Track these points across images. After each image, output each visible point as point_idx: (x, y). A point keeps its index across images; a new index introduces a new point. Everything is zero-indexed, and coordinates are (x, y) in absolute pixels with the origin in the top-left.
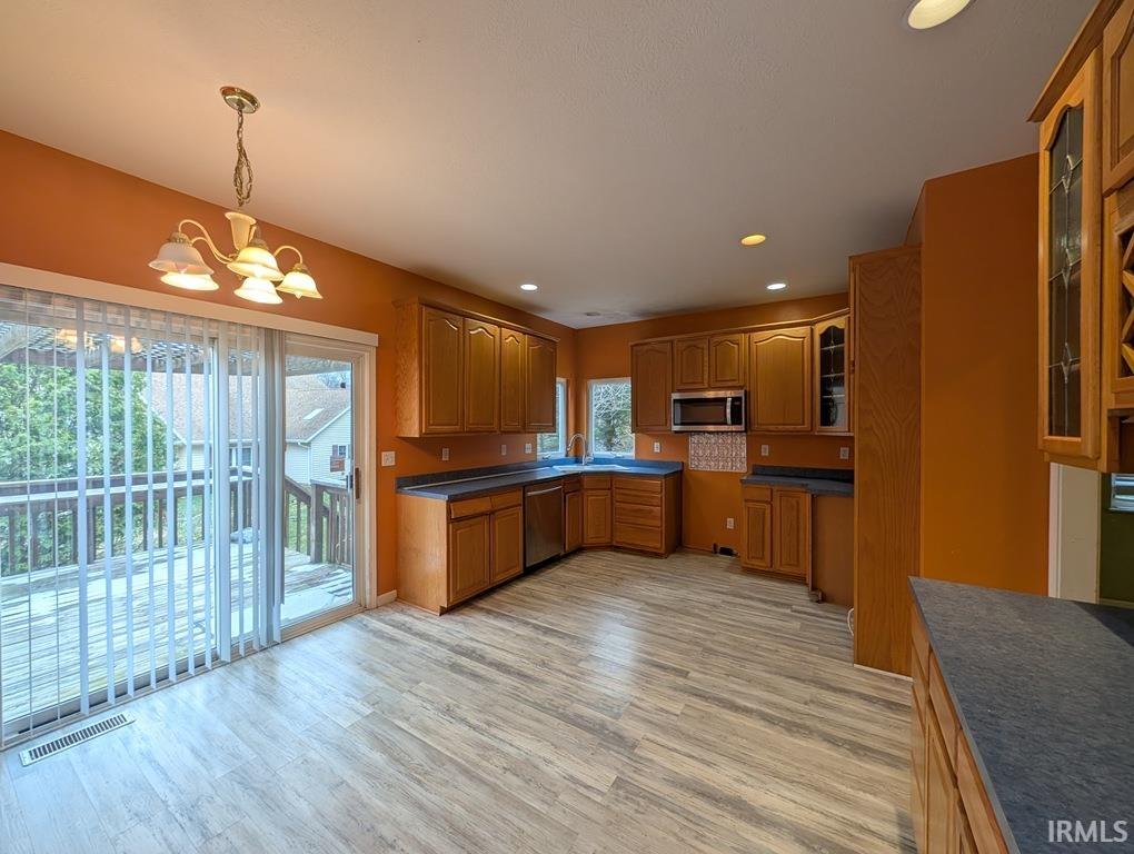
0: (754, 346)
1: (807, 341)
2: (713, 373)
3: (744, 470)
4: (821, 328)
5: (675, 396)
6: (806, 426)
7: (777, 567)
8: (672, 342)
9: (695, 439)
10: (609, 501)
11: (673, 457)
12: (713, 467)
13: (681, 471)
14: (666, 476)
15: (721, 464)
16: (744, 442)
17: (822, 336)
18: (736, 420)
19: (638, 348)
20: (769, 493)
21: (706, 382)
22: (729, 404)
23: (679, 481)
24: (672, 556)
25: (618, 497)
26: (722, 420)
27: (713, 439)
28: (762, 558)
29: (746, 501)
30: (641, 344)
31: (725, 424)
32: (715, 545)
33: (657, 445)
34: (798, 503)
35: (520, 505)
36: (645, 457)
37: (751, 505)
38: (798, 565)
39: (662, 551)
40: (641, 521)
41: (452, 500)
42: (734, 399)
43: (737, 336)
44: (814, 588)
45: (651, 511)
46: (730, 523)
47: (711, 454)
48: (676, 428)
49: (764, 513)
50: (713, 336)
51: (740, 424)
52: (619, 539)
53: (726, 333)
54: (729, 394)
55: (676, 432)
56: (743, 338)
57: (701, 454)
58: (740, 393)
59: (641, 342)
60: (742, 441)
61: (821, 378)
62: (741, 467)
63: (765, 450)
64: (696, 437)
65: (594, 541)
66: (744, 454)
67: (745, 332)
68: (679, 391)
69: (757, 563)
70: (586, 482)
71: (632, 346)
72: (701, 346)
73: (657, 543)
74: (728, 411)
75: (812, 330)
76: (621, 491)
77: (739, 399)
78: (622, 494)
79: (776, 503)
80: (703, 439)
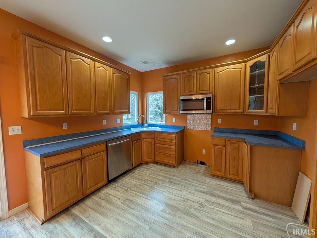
0: (217, 74)
1: (243, 70)
2: (198, 86)
3: (210, 129)
4: (250, 63)
5: (181, 98)
6: (241, 110)
7: (228, 175)
8: (180, 74)
9: (189, 116)
10: (153, 143)
11: (180, 124)
12: (196, 128)
13: (184, 129)
14: (177, 133)
15: (200, 127)
16: (211, 118)
17: (251, 67)
18: (209, 108)
19: (166, 78)
20: (224, 142)
21: (195, 91)
22: (205, 101)
23: (183, 134)
24: (180, 166)
25: (157, 142)
26: (202, 108)
27: (197, 116)
28: (221, 171)
29: (213, 145)
30: (167, 76)
31: (204, 110)
32: (197, 160)
33: (174, 119)
34: (239, 146)
35: (104, 151)
36: (169, 124)
37: (216, 147)
38: (238, 175)
39: (176, 165)
40: (167, 152)
41: (44, 157)
42: (208, 99)
43: (209, 70)
44: (250, 191)
45: (171, 148)
46: (204, 151)
47: (196, 122)
48: (181, 112)
49: (222, 151)
50: (198, 70)
51: (211, 110)
52: (158, 159)
53: (204, 69)
54: (205, 96)
55: (182, 114)
56: (212, 70)
57: (192, 123)
58: (210, 96)
59: (166, 75)
60: (209, 117)
61: (250, 88)
62: (209, 128)
63: (219, 121)
64: (190, 115)
65: (146, 160)
66: (210, 122)
67: (213, 68)
68: (183, 95)
69: (218, 173)
70: (143, 135)
71: (163, 77)
72: (192, 75)
73: (173, 161)
74: (205, 104)
75: (245, 65)
76: (159, 139)
77: (210, 98)
78: (159, 140)
79: (228, 147)
80: (193, 116)
